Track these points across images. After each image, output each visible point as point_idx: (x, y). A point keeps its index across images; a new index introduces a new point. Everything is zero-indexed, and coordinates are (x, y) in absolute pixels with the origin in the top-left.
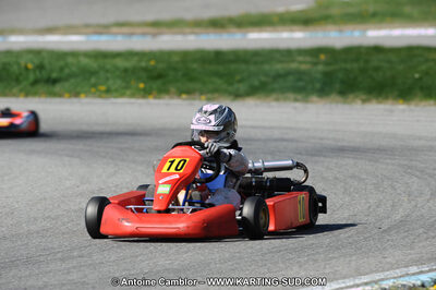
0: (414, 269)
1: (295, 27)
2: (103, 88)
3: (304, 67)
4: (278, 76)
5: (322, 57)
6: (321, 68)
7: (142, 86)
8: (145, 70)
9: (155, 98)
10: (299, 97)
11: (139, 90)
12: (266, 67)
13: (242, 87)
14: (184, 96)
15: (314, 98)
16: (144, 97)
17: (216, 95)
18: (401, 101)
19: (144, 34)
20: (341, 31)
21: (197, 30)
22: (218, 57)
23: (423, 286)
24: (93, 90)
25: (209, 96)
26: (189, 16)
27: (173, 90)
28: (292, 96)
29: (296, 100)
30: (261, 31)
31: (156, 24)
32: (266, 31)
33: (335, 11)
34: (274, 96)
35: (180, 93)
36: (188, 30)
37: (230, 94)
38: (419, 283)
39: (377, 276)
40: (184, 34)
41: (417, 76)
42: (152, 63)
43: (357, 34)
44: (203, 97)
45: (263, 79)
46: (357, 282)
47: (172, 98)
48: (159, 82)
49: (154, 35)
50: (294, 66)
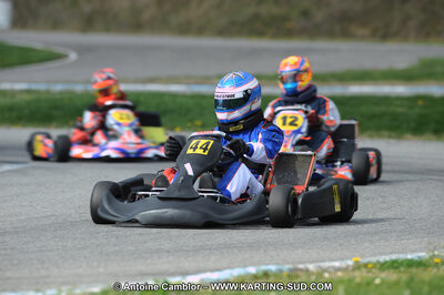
2: (199, 123)
3: (400, 110)
4: (372, 117)
5: (420, 103)
6: (417, 111)
10: (394, 134)
15: (409, 136)
24: (189, 125)
28: (386, 133)
29: (390, 137)
50: (392, 109)
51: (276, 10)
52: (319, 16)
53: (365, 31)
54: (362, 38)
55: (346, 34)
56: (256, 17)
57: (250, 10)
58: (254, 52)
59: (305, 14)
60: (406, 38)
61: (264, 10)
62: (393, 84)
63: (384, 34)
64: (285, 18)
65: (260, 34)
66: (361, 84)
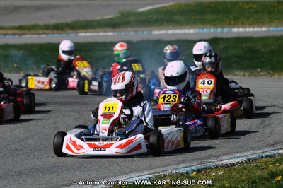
0: (182, 165)
1: (108, 30)
7: (15, 65)
11: (14, 68)
12: (92, 54)
16: (17, 73)
19: (14, 34)
20: (136, 31)
21: (46, 31)
23: (187, 173)
26: (41, 23)
27: (35, 67)
30: (86, 32)
31: (20, 28)
33: (132, 19)
36: (41, 32)
38: (185, 171)
39: (162, 169)
40: (39, 34)
43: (146, 33)
46: (150, 172)
49: (20, 35)
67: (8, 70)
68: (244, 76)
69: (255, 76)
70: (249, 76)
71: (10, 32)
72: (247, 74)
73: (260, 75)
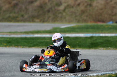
3: (48, 41)
4: (41, 43)
7: (5, 44)
8: (6, 41)
9: (8, 47)
11: (4, 45)
12: (39, 41)
13: (32, 45)
14: (16, 47)
16: (5, 47)
17: (25, 47)
18: (73, 48)
22: (26, 38)
25: (23, 47)
27: (13, 45)
31: (10, 32)
32: (39, 34)
34: (40, 47)
35: (15, 46)
36: (18, 34)
37: (28, 46)
41: (77, 43)
42: (8, 39)
44: (21, 47)
45: (37, 43)
47: (13, 47)
48: (10, 44)
50: (46, 40)
51: (14, 15)
52: (26, 16)
53: (38, 20)
54: (38, 22)
55: (33, 21)
56: (9, 17)
57: (8, 15)
58: (9, 26)
59: (22, 16)
60: (49, 22)
61: (11, 15)
62: (46, 34)
63: (43, 21)
64: (17, 17)
65: (11, 21)
66: (38, 34)
67: (1, 46)
68: (103, 49)
69: (108, 49)
70: (105, 50)
71: (6, 34)
72: (104, 49)
73: (110, 50)
